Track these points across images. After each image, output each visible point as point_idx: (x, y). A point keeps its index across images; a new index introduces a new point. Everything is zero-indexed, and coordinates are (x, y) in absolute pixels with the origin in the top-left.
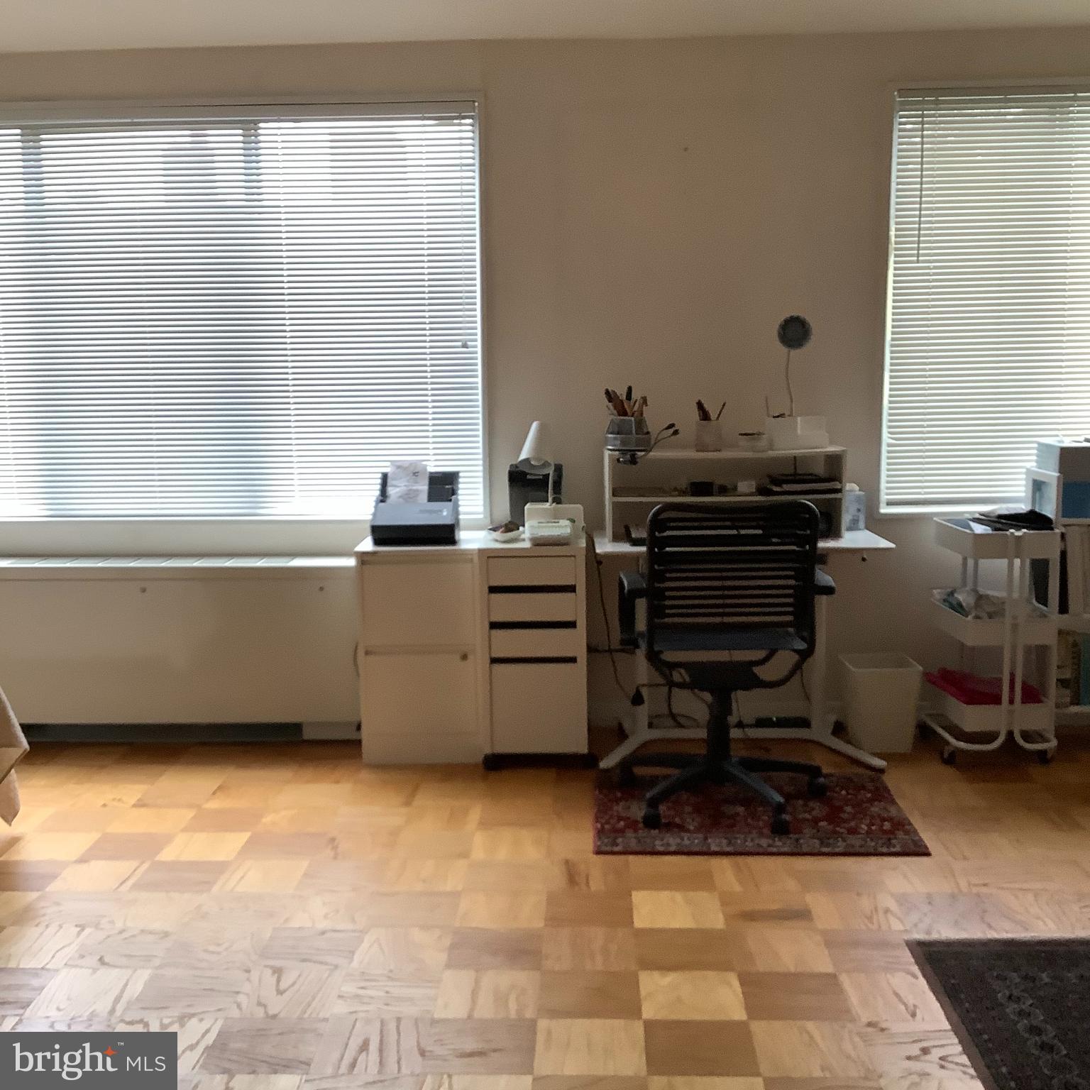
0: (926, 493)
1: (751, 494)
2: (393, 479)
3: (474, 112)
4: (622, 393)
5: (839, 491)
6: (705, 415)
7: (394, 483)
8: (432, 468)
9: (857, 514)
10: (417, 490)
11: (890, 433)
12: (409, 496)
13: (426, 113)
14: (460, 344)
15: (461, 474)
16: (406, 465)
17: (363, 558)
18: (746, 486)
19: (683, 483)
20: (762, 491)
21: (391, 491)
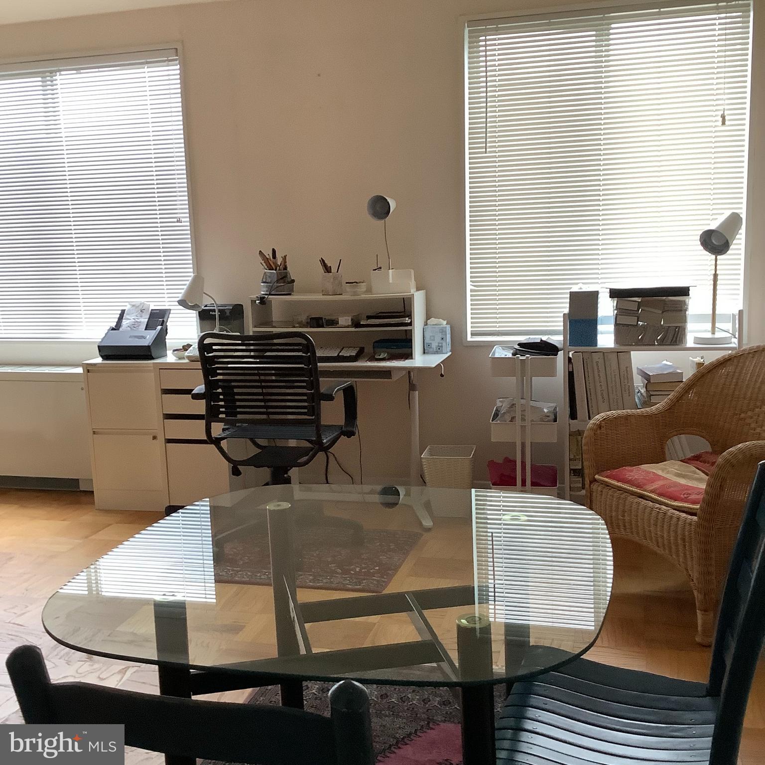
0: (499, 327)
1: (348, 327)
2: (128, 314)
3: (177, 56)
4: (268, 253)
5: (410, 324)
6: (328, 269)
7: (128, 317)
8: (152, 307)
9: (441, 342)
10: (140, 322)
11: (471, 281)
12: (134, 325)
13: (148, 59)
14: (176, 220)
15: (172, 312)
16: (138, 304)
17: (89, 369)
18: (345, 320)
19: (303, 318)
20: (356, 324)
21: (125, 323)
